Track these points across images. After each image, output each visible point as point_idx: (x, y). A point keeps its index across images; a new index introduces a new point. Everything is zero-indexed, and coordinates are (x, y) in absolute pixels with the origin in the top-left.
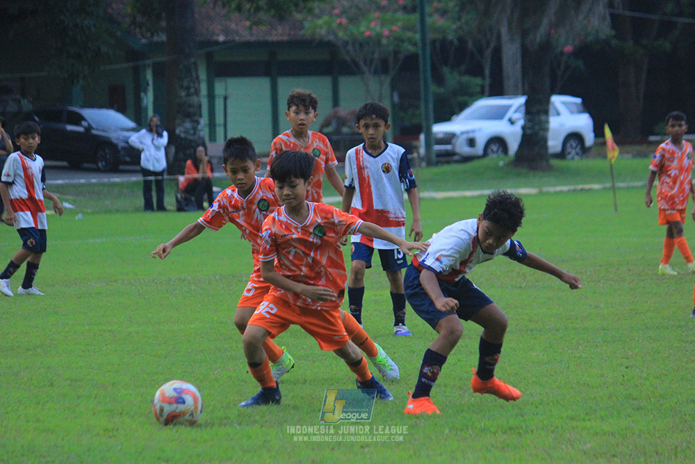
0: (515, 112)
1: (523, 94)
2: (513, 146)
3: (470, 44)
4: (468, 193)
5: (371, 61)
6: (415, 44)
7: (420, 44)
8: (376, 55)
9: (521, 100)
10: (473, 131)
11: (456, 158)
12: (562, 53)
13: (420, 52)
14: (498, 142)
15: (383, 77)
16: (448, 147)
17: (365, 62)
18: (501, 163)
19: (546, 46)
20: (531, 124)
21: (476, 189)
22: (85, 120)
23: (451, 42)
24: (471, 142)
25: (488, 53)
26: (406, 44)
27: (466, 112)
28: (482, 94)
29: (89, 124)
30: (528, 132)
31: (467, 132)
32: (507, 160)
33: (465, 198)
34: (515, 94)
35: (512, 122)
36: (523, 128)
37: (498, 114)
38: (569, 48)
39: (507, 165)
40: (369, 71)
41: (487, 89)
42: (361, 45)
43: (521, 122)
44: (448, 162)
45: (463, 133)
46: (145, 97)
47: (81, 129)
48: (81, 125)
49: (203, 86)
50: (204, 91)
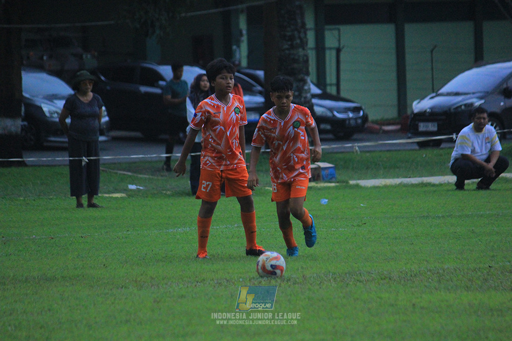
22: (163, 79)
46: (238, 50)
47: (158, 91)
48: (158, 87)
49: (311, 37)
50: (311, 43)
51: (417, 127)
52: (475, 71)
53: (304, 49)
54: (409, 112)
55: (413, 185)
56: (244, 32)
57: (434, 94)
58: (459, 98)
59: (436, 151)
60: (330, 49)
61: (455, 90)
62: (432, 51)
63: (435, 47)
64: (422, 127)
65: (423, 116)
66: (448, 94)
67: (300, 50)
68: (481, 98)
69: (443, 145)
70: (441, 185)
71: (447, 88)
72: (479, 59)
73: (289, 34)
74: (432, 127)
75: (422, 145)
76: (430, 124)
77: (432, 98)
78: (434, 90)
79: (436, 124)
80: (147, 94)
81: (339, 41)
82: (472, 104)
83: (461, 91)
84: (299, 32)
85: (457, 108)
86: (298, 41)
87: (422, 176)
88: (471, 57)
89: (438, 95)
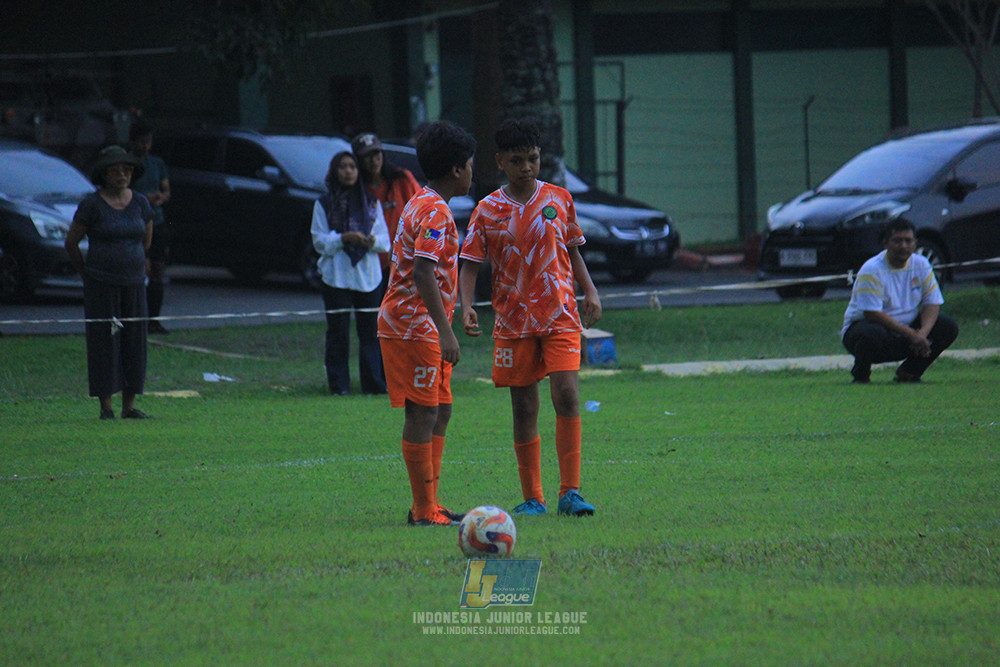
22: (272, 163)
29: (283, 174)
40: (987, 35)
46: (421, 106)
47: (263, 186)
48: (264, 178)
49: (566, 79)
50: (567, 91)
51: (776, 258)
52: (891, 147)
53: (551, 103)
54: (760, 229)
55: (768, 374)
56: (434, 69)
57: (810, 193)
58: (861, 201)
59: (814, 306)
60: (605, 102)
61: (851, 185)
62: (806, 108)
63: (812, 98)
64: (787, 258)
65: (788, 237)
66: (839, 193)
67: (546, 105)
68: (902, 201)
69: (828, 294)
70: (824, 372)
71: (835, 181)
72: (899, 124)
73: (522, 72)
74: (807, 258)
75: (787, 293)
76: (802, 253)
77: (806, 200)
78: (811, 185)
79: (813, 252)
80: (241, 193)
81: (622, 87)
82: (884, 213)
83: (863, 186)
84: (544, 70)
85: (854, 221)
86: (541, 87)
87: (786, 356)
88: (884, 118)
89: (818, 195)
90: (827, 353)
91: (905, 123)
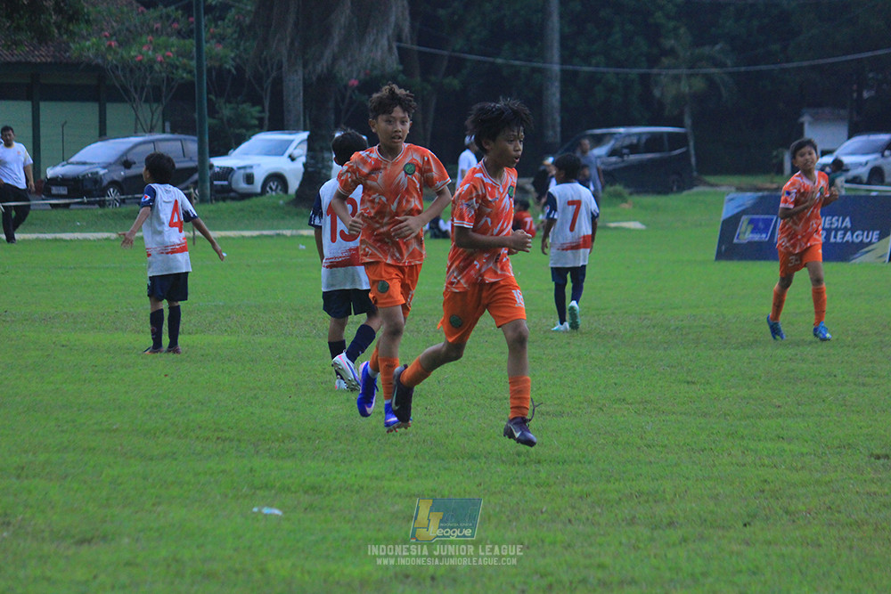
0: (295, 148)
1: (305, 130)
2: (294, 184)
3: (248, 74)
4: (247, 233)
5: (143, 88)
6: (190, 72)
7: (195, 71)
8: (148, 82)
9: (305, 135)
10: (251, 167)
11: (232, 194)
12: (346, 87)
13: (196, 79)
14: (278, 179)
15: (155, 106)
16: (225, 183)
17: (136, 88)
18: (281, 202)
19: (328, 78)
20: (312, 161)
21: (256, 229)
23: (229, 71)
24: (249, 179)
25: (268, 83)
26: (180, 71)
27: (244, 146)
28: (261, 127)
30: (310, 169)
31: (244, 168)
32: (286, 198)
33: (243, 237)
34: (295, 129)
35: (292, 158)
36: (305, 165)
37: (279, 150)
38: (354, 82)
39: (288, 204)
40: (140, 99)
41: (266, 122)
42: (131, 71)
43: (303, 159)
44: (224, 200)
45: (239, 168)
51: (50, 190)
52: (99, 144)
54: (43, 177)
55: (47, 240)
57: (65, 163)
58: (87, 167)
59: (66, 212)
61: (83, 160)
62: (63, 127)
63: (66, 123)
64: (54, 190)
65: (55, 181)
66: (78, 163)
68: (104, 168)
69: (72, 207)
71: (76, 158)
72: (103, 135)
74: (64, 191)
75: (55, 206)
76: (61, 188)
77: (63, 166)
78: (64, 159)
79: (66, 189)
82: (97, 173)
83: (88, 161)
85: (84, 176)
87: (55, 232)
88: (97, 132)
89: (68, 164)
90: (72, 232)
91: (105, 134)
